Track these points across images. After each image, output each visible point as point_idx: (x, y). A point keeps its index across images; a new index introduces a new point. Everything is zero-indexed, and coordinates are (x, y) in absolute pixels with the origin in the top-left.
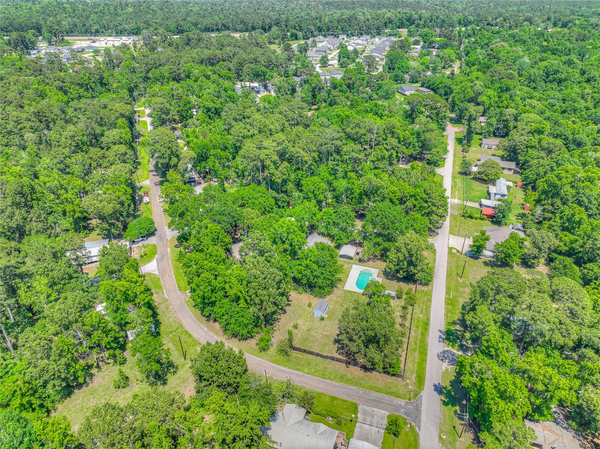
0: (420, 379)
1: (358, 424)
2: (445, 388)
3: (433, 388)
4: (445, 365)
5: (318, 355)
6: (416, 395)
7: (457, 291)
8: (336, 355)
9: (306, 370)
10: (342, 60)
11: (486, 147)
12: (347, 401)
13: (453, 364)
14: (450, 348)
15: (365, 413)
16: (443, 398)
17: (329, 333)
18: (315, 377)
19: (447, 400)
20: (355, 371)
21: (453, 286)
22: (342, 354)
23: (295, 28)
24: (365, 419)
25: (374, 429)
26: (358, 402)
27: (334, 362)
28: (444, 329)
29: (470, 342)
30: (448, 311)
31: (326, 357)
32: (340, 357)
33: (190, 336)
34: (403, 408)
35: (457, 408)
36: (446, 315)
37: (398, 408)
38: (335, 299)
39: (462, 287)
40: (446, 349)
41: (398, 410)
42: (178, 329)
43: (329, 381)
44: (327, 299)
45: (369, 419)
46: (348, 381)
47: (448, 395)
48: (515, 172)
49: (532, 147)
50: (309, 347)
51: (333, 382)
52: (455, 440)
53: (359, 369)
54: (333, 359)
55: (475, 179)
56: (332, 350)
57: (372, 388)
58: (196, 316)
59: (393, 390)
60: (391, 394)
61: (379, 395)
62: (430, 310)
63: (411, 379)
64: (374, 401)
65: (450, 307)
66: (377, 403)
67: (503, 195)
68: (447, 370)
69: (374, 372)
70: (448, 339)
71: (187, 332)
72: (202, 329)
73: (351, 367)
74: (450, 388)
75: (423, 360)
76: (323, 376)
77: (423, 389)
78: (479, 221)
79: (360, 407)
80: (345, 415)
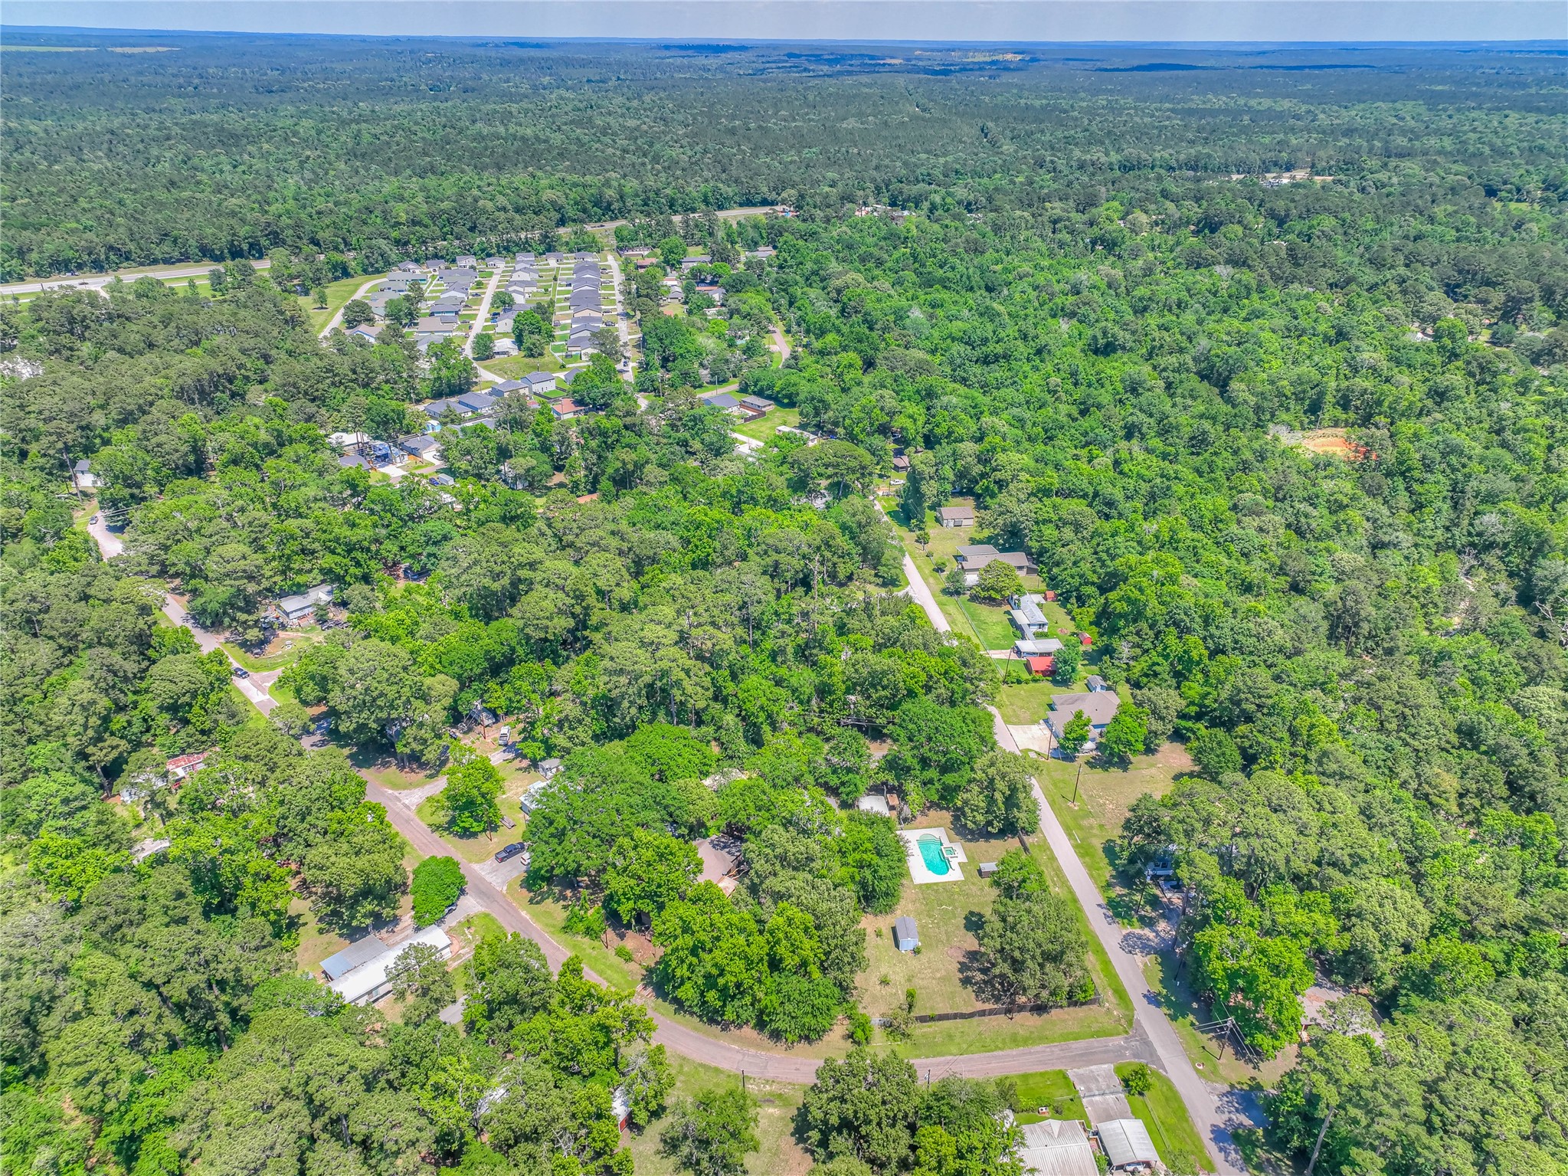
0: (1121, 994)
1: (1084, 1101)
2: (1159, 994)
3: (1145, 1001)
4: (1139, 958)
5: (955, 1016)
6: (1130, 1022)
7: (1081, 828)
8: (980, 1006)
9: (954, 1050)
10: (528, 340)
11: (951, 524)
12: (1046, 1073)
13: (1149, 953)
14: (1129, 929)
15: (1083, 1079)
16: (1165, 1010)
17: (943, 973)
18: (976, 1056)
19: (1171, 1012)
20: (1026, 1021)
21: (1071, 823)
22: (988, 1000)
23: (336, 248)
24: (1089, 1089)
25: (1110, 1098)
26: (1063, 1068)
27: (986, 1019)
28: (1103, 902)
29: (1148, 908)
30: (1090, 868)
31: (971, 1015)
32: (988, 1006)
33: (717, 1070)
34: (1126, 1049)
35: (1191, 1018)
36: (1091, 876)
37: (1119, 1052)
38: (910, 906)
39: (1083, 818)
40: (1124, 932)
41: (1123, 1056)
42: (681, 1066)
43: (1001, 1053)
44: (898, 912)
45: (1093, 1086)
46: (1026, 1041)
47: (1169, 1004)
48: (1030, 571)
49: (1044, 522)
50: (932, 1008)
51: (1008, 1052)
52: (1215, 1067)
53: (1028, 1014)
54: (982, 1013)
55: (974, 598)
56: (967, 1000)
57: (1065, 1037)
58: (696, 1029)
59: (1095, 1027)
60: (1097, 1034)
61: (1082, 1044)
62: (1064, 876)
63: (1109, 998)
64: (1082, 1055)
65: (1087, 859)
66: (1088, 1057)
67: (1041, 625)
68: (1145, 964)
69: (1054, 1011)
70: (1118, 915)
71: (706, 1067)
72: (730, 1049)
73: (1017, 1016)
74: (1164, 992)
75: (1107, 963)
76: (985, 1048)
77: (1133, 1009)
78: (1032, 684)
79: (1070, 1073)
80: (1060, 1095)
